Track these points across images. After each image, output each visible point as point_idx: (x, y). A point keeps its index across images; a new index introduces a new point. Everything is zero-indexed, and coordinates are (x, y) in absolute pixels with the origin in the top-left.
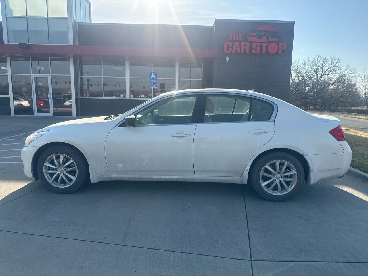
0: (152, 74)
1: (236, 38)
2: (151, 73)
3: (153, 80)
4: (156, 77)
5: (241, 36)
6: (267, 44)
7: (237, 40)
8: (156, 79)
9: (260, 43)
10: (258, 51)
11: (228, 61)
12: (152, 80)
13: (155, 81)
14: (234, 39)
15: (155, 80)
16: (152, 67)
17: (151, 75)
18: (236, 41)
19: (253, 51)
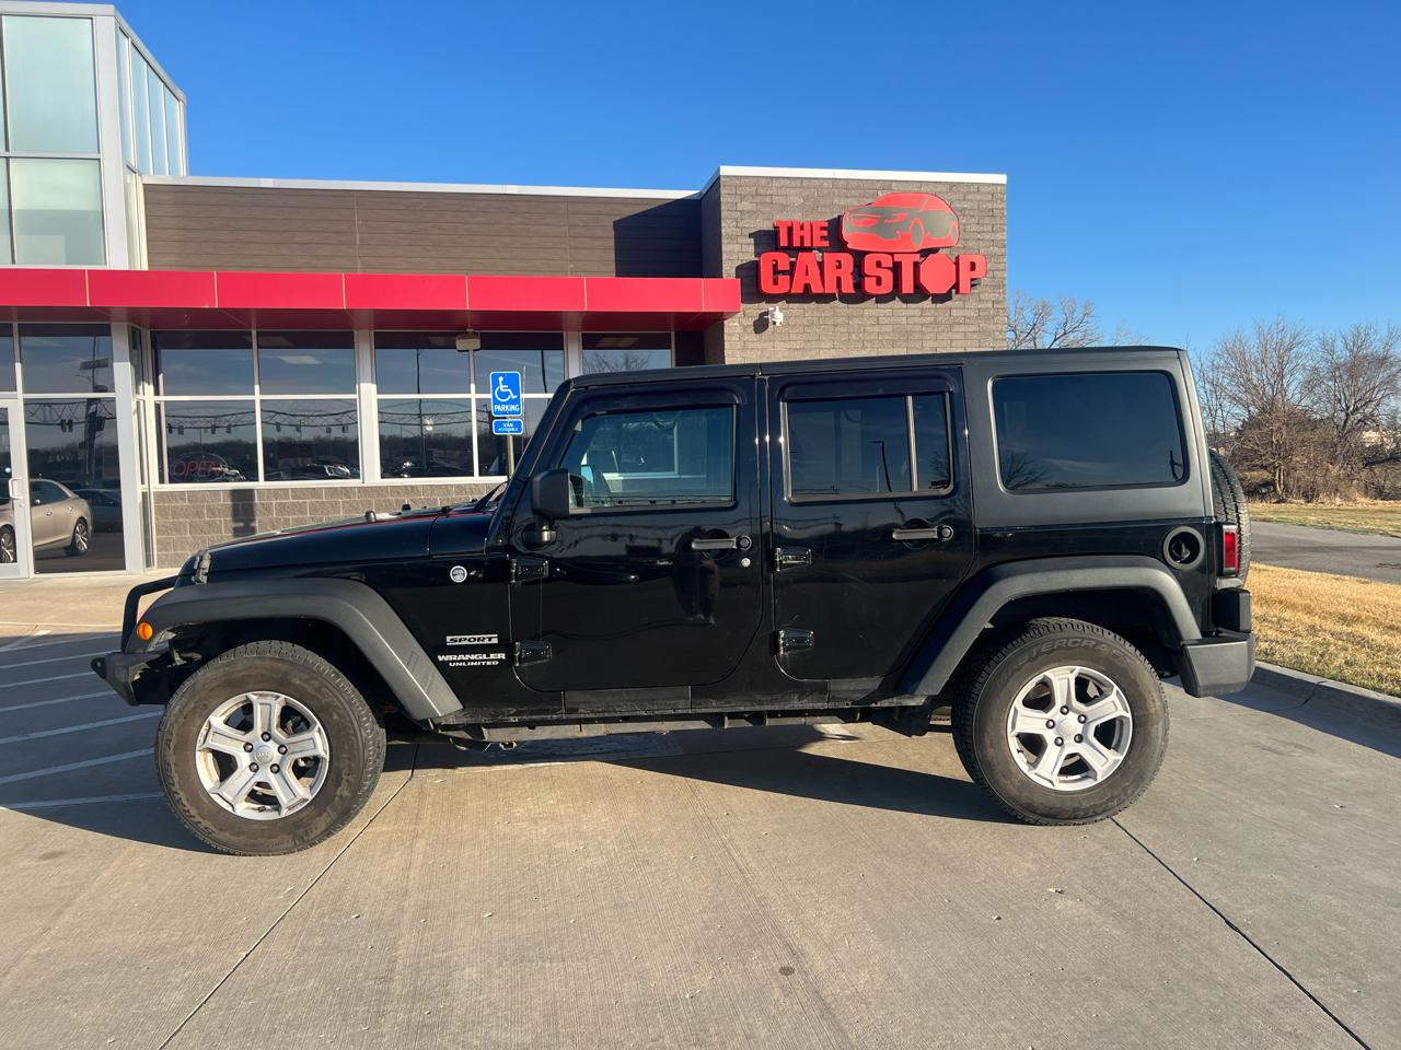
0: (501, 379)
1: (802, 238)
2: (496, 377)
3: (505, 403)
4: (516, 392)
5: (822, 228)
6: (917, 258)
7: (807, 244)
8: (516, 402)
9: (892, 254)
10: (887, 287)
11: (778, 324)
12: (501, 403)
13: (513, 408)
14: (796, 243)
15: (512, 402)
16: (471, 352)
17: (496, 384)
18: (802, 249)
19: (870, 285)
